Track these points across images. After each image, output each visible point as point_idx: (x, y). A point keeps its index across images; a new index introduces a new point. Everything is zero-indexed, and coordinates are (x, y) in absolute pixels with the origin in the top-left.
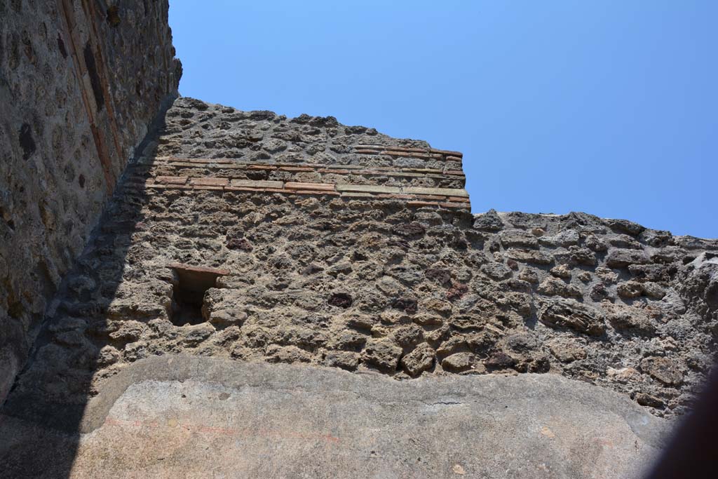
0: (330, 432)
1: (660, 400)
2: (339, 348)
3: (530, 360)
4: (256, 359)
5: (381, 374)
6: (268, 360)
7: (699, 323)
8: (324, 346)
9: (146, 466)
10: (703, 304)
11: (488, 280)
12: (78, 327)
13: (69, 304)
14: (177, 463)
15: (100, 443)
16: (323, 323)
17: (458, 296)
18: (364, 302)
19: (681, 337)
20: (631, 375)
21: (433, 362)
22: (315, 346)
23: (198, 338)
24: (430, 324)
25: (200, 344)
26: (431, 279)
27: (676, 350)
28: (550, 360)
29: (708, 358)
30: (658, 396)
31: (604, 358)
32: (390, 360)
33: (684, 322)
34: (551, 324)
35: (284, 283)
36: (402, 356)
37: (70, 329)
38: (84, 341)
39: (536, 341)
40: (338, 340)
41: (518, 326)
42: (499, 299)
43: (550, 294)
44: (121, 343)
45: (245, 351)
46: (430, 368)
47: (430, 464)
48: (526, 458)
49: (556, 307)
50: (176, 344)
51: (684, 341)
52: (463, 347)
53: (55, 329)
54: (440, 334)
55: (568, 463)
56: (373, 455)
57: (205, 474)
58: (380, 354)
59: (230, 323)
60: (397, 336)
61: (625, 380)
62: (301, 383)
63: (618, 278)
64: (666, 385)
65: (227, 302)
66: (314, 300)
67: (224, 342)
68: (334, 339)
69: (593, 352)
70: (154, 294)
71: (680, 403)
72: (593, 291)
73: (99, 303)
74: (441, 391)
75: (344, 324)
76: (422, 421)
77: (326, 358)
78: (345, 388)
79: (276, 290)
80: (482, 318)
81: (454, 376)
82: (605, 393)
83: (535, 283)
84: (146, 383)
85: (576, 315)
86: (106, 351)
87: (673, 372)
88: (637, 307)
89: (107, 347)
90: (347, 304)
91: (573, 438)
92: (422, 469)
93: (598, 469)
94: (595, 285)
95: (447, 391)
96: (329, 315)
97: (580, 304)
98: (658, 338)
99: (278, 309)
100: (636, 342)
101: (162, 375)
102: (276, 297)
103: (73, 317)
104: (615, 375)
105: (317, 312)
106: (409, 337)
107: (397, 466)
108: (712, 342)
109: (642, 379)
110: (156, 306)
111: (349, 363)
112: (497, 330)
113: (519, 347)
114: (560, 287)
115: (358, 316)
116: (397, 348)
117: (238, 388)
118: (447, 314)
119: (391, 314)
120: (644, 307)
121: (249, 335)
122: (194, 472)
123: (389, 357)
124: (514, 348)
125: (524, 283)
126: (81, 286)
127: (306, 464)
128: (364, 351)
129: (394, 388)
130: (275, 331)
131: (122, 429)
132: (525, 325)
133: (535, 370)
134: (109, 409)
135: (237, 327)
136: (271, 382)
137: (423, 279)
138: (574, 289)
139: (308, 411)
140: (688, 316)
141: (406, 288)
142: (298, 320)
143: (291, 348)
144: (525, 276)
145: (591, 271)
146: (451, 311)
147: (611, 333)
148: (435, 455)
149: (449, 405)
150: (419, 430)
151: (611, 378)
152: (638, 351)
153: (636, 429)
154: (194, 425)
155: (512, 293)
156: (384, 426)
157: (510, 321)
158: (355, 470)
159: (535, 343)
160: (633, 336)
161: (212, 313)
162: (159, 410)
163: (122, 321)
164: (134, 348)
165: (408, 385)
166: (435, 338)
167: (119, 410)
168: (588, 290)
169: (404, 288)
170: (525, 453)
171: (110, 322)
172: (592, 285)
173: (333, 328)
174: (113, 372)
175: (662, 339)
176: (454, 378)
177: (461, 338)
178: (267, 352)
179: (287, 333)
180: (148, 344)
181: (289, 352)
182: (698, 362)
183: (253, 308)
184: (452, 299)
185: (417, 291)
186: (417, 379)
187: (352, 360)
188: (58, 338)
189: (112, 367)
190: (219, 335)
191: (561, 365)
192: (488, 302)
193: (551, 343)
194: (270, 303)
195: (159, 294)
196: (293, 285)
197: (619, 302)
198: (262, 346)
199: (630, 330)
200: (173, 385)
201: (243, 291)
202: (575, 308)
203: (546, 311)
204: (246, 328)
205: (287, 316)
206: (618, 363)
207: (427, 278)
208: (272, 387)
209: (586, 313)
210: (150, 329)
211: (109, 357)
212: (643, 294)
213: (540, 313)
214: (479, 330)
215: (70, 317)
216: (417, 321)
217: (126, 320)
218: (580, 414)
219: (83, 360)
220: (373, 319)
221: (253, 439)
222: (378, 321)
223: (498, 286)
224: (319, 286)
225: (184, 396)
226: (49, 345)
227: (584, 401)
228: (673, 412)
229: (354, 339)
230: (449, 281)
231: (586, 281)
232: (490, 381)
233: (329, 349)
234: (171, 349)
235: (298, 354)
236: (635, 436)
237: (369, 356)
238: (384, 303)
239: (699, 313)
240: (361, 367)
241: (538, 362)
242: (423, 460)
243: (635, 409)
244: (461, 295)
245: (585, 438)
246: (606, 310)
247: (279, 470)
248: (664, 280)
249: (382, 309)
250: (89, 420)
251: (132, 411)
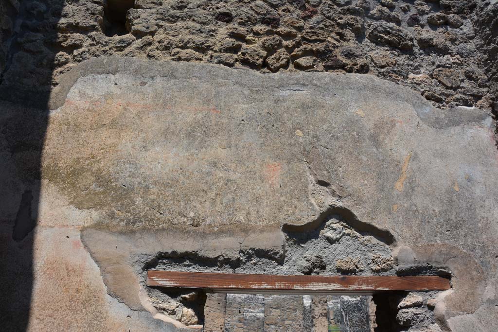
0: (215, 107)
1: (441, 97)
2: (222, 51)
3: (355, 65)
4: (165, 59)
5: (251, 69)
6: (173, 59)
7: (482, 46)
8: (212, 50)
9: (95, 129)
10: (488, 32)
11: (333, 6)
12: (39, 39)
13: (28, 23)
14: (114, 127)
15: (63, 116)
16: (212, 33)
17: (310, 17)
18: (241, 19)
19: (466, 56)
20: (425, 79)
21: (288, 62)
22: (206, 49)
23: (123, 45)
24: (287, 36)
25: (126, 49)
26: (291, 4)
27: (460, 64)
28: (370, 65)
29: (481, 71)
30: (440, 94)
31: (408, 67)
32: (258, 60)
33: (471, 46)
34: (375, 40)
35: (184, 4)
36: (266, 57)
37: (33, 41)
38: (44, 49)
39: (362, 51)
40: (222, 45)
41: (351, 40)
42: (339, 20)
43: (377, 19)
44: (70, 49)
45: (157, 53)
46: (285, 66)
47: (280, 128)
48: (344, 128)
49: (380, 29)
50: (108, 49)
51: (467, 59)
52: (310, 53)
53: (22, 41)
54: (294, 43)
55: (371, 132)
56: (242, 122)
57: (133, 134)
58: (251, 55)
59: (146, 34)
60: (264, 43)
61: (420, 82)
62: (196, 75)
63: (430, 10)
64: (447, 88)
65: (143, 19)
66: (205, 17)
67: (142, 47)
68: (219, 45)
69: (401, 62)
70: (90, 14)
71: (454, 100)
72: (409, 19)
73: (51, 21)
74: (292, 82)
75: (227, 34)
76: (276, 102)
77: (213, 57)
78: (226, 77)
79: (178, 10)
80: (325, 33)
81: (302, 72)
82: (404, 90)
83: (368, 9)
84: (89, 76)
85: (393, 35)
86: (60, 55)
87: (454, 79)
88: (440, 32)
89: (61, 53)
90: (229, 20)
91: (377, 117)
92: (275, 132)
93: (390, 137)
94: (411, 14)
95: (296, 82)
96: (216, 28)
97: (398, 28)
98: (449, 56)
99: (179, 24)
100: (433, 57)
101: (100, 70)
102: (178, 15)
103: (34, 32)
104: (413, 78)
105: (207, 25)
106: (271, 44)
107: (258, 129)
108: (487, 60)
109: (432, 82)
110: (92, 23)
111: (229, 62)
112: (335, 42)
113: (349, 55)
114: (386, 14)
115: (237, 29)
116: (263, 52)
117: (153, 78)
118: (300, 29)
119: (260, 28)
120: (444, 33)
121: (159, 42)
122: (126, 132)
123: (257, 57)
124: (346, 55)
125: (359, 9)
126: (36, 9)
127: (199, 127)
128: (240, 53)
129: (259, 79)
130: (178, 39)
131: (77, 107)
132: (356, 40)
133: (358, 71)
134: (67, 94)
135: (151, 36)
136: (175, 74)
137: (285, 3)
138: (396, 16)
139: (200, 93)
140: (475, 40)
141: (273, 9)
142: (194, 31)
143: (189, 51)
144: (361, 4)
145: (410, 3)
146: (303, 27)
147: (416, 50)
148: (284, 123)
149: (296, 91)
150: (274, 107)
151: (410, 81)
152: (433, 63)
153: (420, 114)
154: (124, 102)
155: (349, 17)
156: (251, 103)
157: (345, 36)
158: (231, 131)
159: (361, 53)
160: (432, 53)
161: (133, 27)
162: (100, 93)
163: (69, 34)
164: (80, 53)
165: (269, 77)
166: (291, 46)
167: (73, 94)
168: (405, 17)
169: (271, 10)
170: (344, 125)
171: (60, 35)
172: (410, 14)
173: (218, 37)
174: (67, 70)
175: (452, 56)
176: (301, 74)
177: (309, 47)
178: (172, 54)
179: (186, 40)
180: (89, 50)
181: (187, 53)
182: (473, 73)
183: (162, 23)
184: (305, 18)
185: (280, 12)
186: (276, 74)
187: (231, 59)
188: (25, 47)
189: (66, 66)
190: (138, 43)
191: (377, 70)
192: (331, 21)
193: (372, 54)
194: (174, 19)
195: (93, 14)
196: (190, 6)
197: (427, 28)
198: (168, 50)
199: (431, 48)
200: (109, 77)
201: (154, 10)
202: (394, 30)
203: (372, 31)
204: (158, 37)
205: (186, 28)
206: (417, 71)
207: (288, 2)
208: (175, 77)
209: (401, 34)
210: (89, 39)
211: (63, 60)
212: (447, 23)
213: (367, 33)
214: (322, 41)
215: (31, 32)
216: (278, 33)
217: (71, 33)
218: (384, 102)
219: (45, 62)
220: (247, 31)
221: (163, 112)
222: (250, 32)
223: (340, 10)
224: (209, 7)
225: (116, 84)
226: (19, 52)
227: (388, 94)
228: (447, 106)
229: (233, 45)
230: (304, 5)
231: (405, 11)
232: (326, 77)
233: (216, 51)
234: (105, 53)
235: (194, 55)
236: (418, 119)
237: (243, 57)
238: (256, 19)
239: (483, 39)
240: (237, 64)
241: (361, 66)
242: (276, 126)
243: (423, 102)
244: (312, 16)
245: (385, 118)
246: (416, 33)
247: (180, 131)
248: (465, 13)
249: (254, 24)
250: (55, 101)
251: (82, 95)
